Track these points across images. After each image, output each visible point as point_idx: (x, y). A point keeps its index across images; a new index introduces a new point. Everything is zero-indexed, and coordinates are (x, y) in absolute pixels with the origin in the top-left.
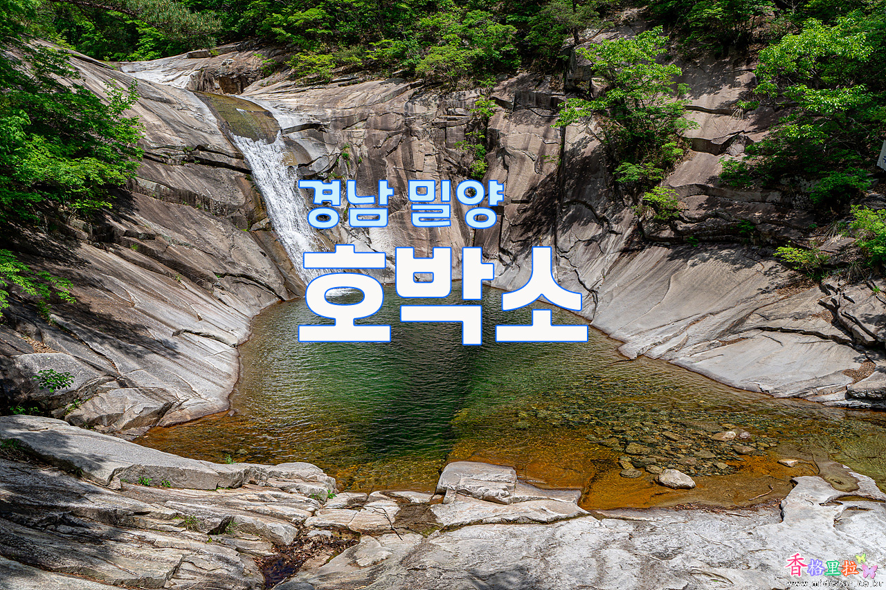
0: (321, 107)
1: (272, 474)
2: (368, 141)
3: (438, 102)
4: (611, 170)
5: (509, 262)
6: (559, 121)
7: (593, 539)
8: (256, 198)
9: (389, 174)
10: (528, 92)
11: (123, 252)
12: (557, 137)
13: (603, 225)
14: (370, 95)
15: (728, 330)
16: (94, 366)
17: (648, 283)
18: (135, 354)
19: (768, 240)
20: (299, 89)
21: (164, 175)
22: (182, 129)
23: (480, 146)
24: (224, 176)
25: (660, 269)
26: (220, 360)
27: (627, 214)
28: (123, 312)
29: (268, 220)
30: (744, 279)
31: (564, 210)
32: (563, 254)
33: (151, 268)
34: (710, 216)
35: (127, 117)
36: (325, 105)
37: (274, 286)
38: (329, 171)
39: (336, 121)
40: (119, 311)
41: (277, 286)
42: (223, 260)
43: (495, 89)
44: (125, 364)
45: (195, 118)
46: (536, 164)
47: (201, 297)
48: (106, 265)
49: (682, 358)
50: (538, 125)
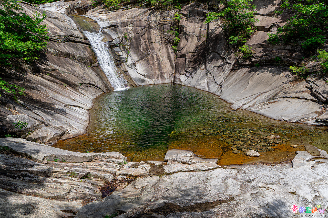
0: (116, 19)
1: (103, 156)
2: (134, 31)
3: (160, 15)
4: (226, 39)
5: (188, 75)
6: (206, 21)
7: (223, 176)
8: (93, 54)
9: (143, 44)
10: (194, 10)
11: (43, 76)
12: (205, 27)
13: (224, 60)
14: (134, 13)
15: (271, 98)
16: (35, 119)
17: (241, 82)
18: (50, 114)
19: (286, 64)
20: (107, 12)
21: (57, 47)
22: (63, 29)
23: (177, 32)
24: (80, 47)
25: (245, 76)
26: (82, 115)
27: (233, 56)
28: (45, 99)
29: (98, 63)
30: (277, 79)
31: (209, 55)
32: (209, 72)
33: (55, 82)
34: (264, 56)
35: (42, 25)
36: (117, 18)
37: (101, 87)
38: (120, 43)
39: (122, 24)
40: (44, 98)
41: (102, 87)
42: (81, 78)
43: (182, 9)
44: (47, 118)
45: (68, 24)
46: (198, 38)
47: (74, 92)
48: (38, 81)
49: (254, 109)
50: (198, 23)
